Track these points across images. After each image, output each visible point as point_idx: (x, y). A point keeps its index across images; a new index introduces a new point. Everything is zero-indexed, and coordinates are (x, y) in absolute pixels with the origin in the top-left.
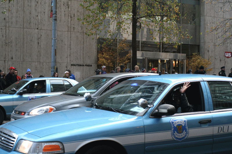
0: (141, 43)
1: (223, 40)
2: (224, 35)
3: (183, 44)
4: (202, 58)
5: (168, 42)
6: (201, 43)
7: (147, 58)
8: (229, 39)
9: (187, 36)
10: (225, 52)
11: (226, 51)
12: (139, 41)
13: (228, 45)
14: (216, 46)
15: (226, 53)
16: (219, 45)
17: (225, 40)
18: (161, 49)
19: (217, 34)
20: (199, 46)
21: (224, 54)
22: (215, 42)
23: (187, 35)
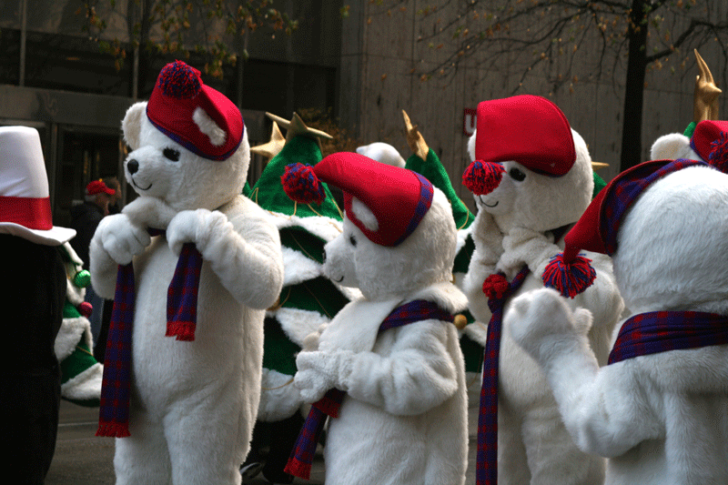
0: (28, 42)
1: (456, 49)
2: (463, 21)
3: (250, 60)
4: (346, 138)
5: (173, 46)
6: (343, 59)
7: (58, 124)
8: (486, 43)
9: (271, 15)
10: (466, 111)
11: (469, 106)
12: (18, 32)
13: (481, 73)
14: (419, 76)
15: (468, 118)
16: (434, 71)
17: (463, 48)
18: (136, 80)
19: (426, 14)
20: (332, 73)
21: (459, 122)
22: (416, 57)
23: (272, 11)
